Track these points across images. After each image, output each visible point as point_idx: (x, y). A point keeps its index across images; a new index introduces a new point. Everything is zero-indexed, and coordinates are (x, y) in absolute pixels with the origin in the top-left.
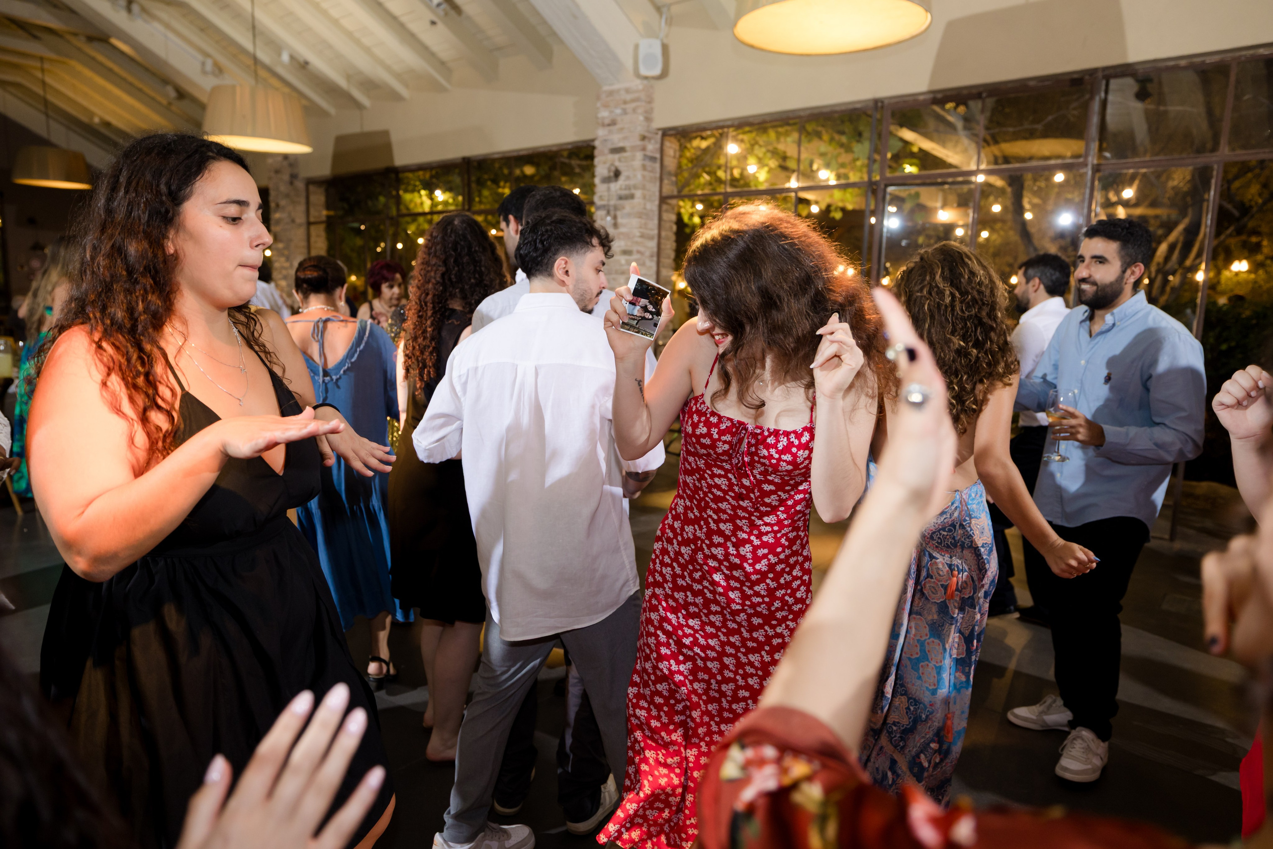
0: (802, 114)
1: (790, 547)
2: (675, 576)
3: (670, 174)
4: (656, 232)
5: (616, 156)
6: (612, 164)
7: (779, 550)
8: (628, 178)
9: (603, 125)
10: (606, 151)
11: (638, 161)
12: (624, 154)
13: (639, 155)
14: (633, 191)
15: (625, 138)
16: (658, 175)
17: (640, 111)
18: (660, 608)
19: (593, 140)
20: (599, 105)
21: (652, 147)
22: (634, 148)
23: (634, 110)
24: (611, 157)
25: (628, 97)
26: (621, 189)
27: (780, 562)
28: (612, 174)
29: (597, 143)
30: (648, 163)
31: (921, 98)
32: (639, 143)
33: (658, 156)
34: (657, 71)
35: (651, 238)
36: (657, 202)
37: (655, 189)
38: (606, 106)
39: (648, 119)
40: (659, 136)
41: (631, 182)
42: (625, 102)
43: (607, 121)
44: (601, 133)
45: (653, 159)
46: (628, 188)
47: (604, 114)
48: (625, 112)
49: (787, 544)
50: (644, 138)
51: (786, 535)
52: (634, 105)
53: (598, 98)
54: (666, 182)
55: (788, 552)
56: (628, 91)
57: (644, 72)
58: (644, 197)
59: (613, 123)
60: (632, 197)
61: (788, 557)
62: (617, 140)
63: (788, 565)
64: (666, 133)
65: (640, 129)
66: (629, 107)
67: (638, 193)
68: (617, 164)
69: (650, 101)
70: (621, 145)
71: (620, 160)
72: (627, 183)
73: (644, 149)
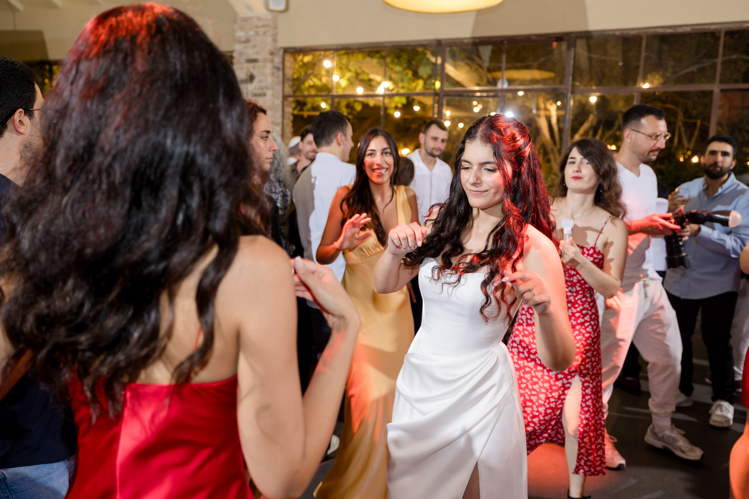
0: (387, 45)
1: (582, 305)
2: (527, 319)
3: (288, 79)
4: (280, 120)
5: (251, 65)
6: (248, 71)
7: (577, 306)
8: (261, 81)
9: (240, 42)
10: (243, 60)
11: (268, 69)
12: (256, 64)
13: (269, 66)
14: (265, 91)
15: (257, 53)
16: (281, 79)
17: (269, 34)
18: (520, 335)
19: (232, 52)
20: (236, 26)
21: (278, 60)
22: (265, 60)
23: (265, 33)
24: (246, 65)
25: (260, 23)
26: (255, 89)
27: (578, 312)
28: (249, 78)
29: (235, 55)
30: (276, 71)
31: (466, 41)
32: (268, 56)
33: (281, 66)
34: (282, 7)
35: (277, 125)
36: (280, 99)
37: (279, 89)
38: (242, 28)
39: (275, 40)
40: (281, 52)
41: (264, 84)
42: (257, 27)
43: (243, 39)
44: (238, 47)
45: (278, 68)
46: (261, 88)
47: (240, 34)
48: (257, 34)
49: (581, 303)
50: (272, 54)
51: (580, 299)
52: (264, 29)
53: (235, 22)
54: (286, 85)
55: (581, 307)
56: (259, 19)
57: (272, 7)
58: (273, 96)
59: (247, 41)
60: (264, 95)
61: (582, 310)
62: (251, 53)
63: (582, 314)
64: (286, 51)
65: (270, 47)
66: (261, 30)
67: (269, 93)
68: (252, 70)
69: (276, 28)
70: (254, 57)
71: (254, 68)
72: (260, 84)
73: (272, 61)
